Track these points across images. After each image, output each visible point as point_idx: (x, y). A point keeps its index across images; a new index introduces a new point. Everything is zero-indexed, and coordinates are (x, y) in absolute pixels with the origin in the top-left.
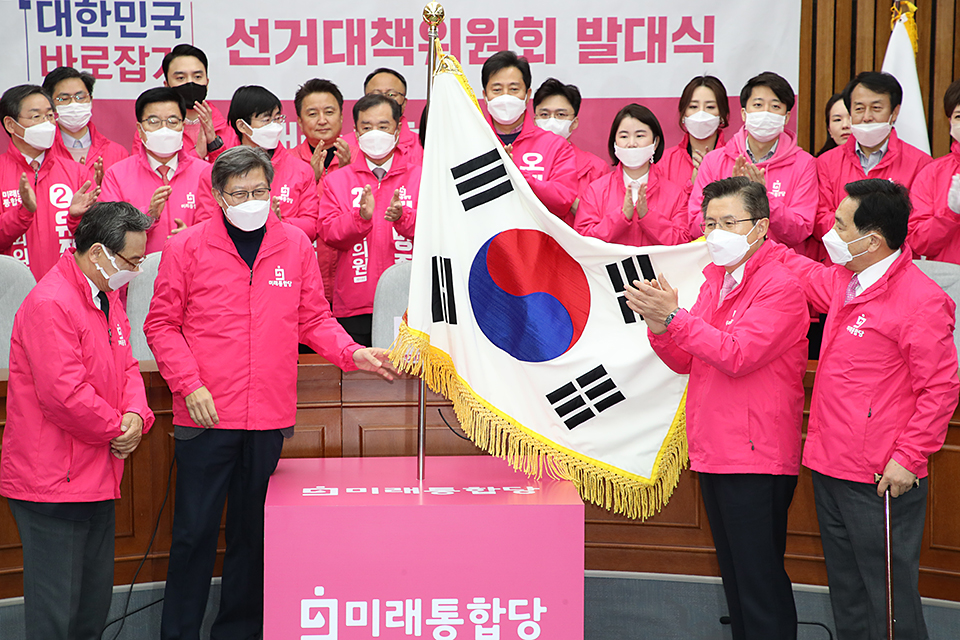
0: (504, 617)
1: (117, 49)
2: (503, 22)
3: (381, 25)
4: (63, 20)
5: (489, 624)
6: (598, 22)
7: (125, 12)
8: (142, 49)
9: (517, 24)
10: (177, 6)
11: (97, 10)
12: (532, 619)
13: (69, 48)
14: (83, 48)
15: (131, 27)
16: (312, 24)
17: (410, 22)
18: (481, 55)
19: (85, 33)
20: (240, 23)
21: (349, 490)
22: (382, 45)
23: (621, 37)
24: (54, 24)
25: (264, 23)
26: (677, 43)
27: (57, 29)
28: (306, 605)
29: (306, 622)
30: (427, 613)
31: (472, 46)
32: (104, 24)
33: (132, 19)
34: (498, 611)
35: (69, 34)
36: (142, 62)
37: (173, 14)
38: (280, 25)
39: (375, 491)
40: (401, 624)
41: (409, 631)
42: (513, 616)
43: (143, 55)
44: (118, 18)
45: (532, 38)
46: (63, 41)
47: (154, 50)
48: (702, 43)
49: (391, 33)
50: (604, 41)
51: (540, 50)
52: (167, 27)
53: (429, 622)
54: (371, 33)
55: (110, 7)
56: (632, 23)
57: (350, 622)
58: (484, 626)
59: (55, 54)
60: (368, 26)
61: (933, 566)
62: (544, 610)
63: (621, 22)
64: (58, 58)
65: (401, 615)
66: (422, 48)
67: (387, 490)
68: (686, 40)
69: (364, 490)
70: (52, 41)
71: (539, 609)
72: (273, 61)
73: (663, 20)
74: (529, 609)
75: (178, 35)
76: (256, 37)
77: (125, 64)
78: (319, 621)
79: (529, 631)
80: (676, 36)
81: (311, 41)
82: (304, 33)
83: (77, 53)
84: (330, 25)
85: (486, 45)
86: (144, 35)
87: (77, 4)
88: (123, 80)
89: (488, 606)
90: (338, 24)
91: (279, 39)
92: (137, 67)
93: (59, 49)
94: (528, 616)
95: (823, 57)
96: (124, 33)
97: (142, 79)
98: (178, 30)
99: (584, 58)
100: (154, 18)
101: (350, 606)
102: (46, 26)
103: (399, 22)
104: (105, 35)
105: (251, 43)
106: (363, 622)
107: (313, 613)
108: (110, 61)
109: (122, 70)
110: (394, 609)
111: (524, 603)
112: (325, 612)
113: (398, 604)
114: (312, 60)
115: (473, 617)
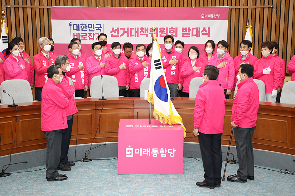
0: (167, 152)
1: (88, 34)
2: (167, 28)
3: (142, 29)
4: (78, 28)
5: (164, 154)
6: (186, 28)
7: (90, 26)
8: (93, 34)
9: (170, 29)
10: (101, 25)
11: (85, 26)
12: (173, 153)
13: (79, 33)
14: (82, 34)
15: (91, 29)
16: (128, 28)
17: (148, 28)
18: (162, 35)
19: (82, 30)
20: (113, 28)
21: (136, 126)
22: (142, 33)
23: (191, 31)
24: (76, 29)
25: (118, 28)
26: (202, 33)
27: (77, 30)
28: (127, 149)
29: (127, 153)
30: (151, 151)
31: (160, 33)
32: (86, 29)
33: (92, 28)
34: (166, 151)
35: (79, 31)
36: (93, 36)
37: (100, 26)
38: (121, 29)
39: (141, 126)
40: (146, 153)
41: (148, 155)
42: (169, 152)
43: (94, 35)
44: (89, 28)
45: (173, 32)
46: (78, 32)
47: (96, 34)
48: (207, 33)
49: (144, 30)
50: (187, 32)
51: (174, 34)
52: (99, 29)
53: (152, 153)
54: (140, 30)
55: (87, 25)
56: (193, 29)
57: (136, 153)
58: (163, 154)
59: (76, 35)
60: (139, 29)
61: (254, 142)
62: (175, 151)
63: (191, 28)
64: (77, 35)
65: (146, 151)
66: (150, 33)
67: (143, 126)
68: (204, 32)
69: (138, 126)
70: (76, 32)
71: (174, 151)
72: (120, 36)
73: (200, 28)
74: (172, 151)
75: (101, 31)
76: (116, 31)
77: (90, 37)
78: (129, 153)
79: (172, 155)
80: (202, 31)
81: (127, 32)
82: (126, 30)
83: (81, 35)
84: (131, 29)
85: (163, 33)
86: (94, 31)
87: (81, 25)
88: (90, 40)
89: (164, 150)
90: (133, 29)
91: (121, 32)
92: (92, 37)
93: (77, 34)
94: (172, 152)
95: (232, 36)
96: (90, 30)
97: (93, 40)
98: (101, 30)
99: (183, 36)
100: (96, 27)
101: (136, 150)
102: (74, 29)
103: (145, 28)
104: (86, 31)
105: (115, 32)
106: (138, 153)
107: (128, 151)
108: (87, 36)
109: (89, 38)
110: (145, 150)
111: (171, 149)
112: (131, 151)
113: (146, 149)
114: (128, 36)
115: (161, 152)
